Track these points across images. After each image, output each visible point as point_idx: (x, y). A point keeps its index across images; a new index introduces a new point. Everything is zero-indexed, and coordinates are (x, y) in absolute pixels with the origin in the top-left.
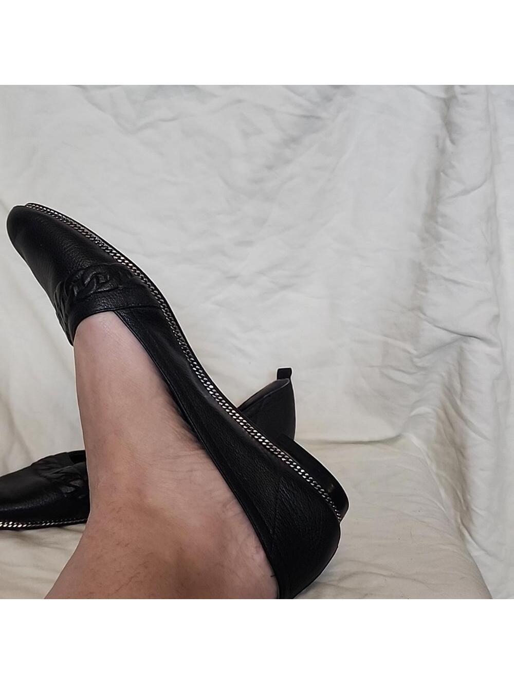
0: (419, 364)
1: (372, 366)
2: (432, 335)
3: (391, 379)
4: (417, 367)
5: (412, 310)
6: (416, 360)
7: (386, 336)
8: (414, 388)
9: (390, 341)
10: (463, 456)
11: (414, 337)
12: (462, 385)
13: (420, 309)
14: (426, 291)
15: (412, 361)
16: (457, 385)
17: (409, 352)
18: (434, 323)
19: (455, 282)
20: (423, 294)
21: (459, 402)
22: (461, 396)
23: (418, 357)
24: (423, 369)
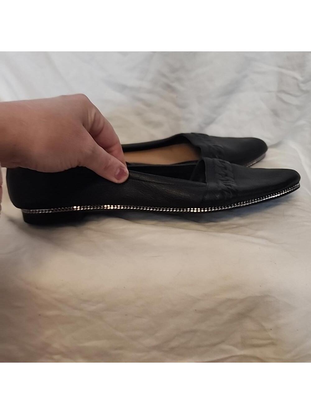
1: (269, 92)
3: (282, 100)
4: (302, 91)
6: (301, 85)
7: (279, 67)
8: (298, 107)
9: (284, 71)
11: (302, 67)
15: (298, 86)
17: (296, 79)
23: (303, 82)
24: (307, 92)
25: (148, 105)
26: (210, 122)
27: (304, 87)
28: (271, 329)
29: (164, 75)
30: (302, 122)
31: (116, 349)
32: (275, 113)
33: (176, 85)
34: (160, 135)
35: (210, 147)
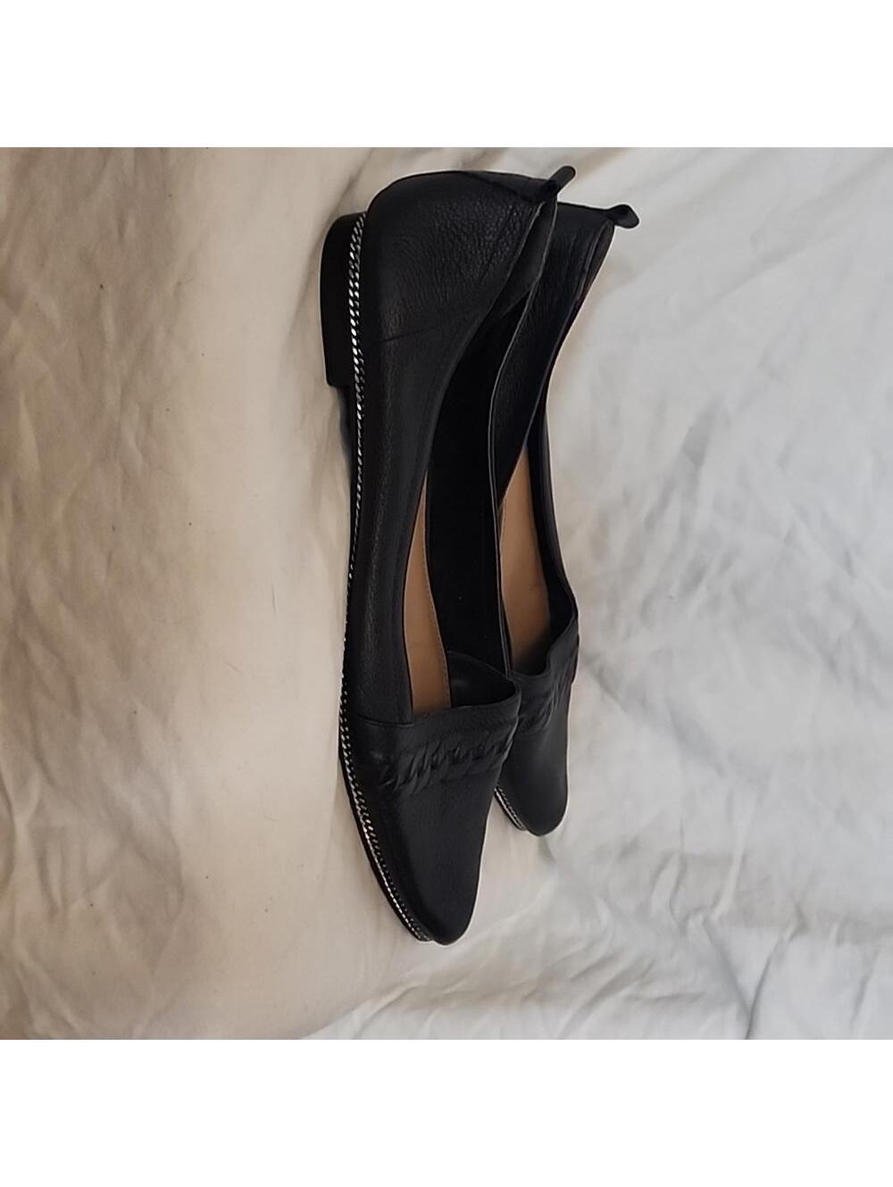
0: (691, 924)
1: (682, 832)
2: (752, 952)
3: (661, 869)
4: (686, 918)
5: (800, 913)
6: (700, 917)
7: (744, 858)
8: (643, 909)
9: (734, 870)
10: (527, 998)
11: (746, 916)
12: (658, 1000)
13: (802, 928)
14: (840, 941)
15: (697, 910)
16: (655, 991)
17: (715, 904)
18: (776, 958)
19: (859, 999)
20: (833, 935)
21: (625, 992)
22: (637, 999)
23: (706, 922)
24: (683, 930)
25: (651, 523)
26: (605, 682)
27: (694, 924)
28: (92, 905)
29: (726, 564)
30: (605, 915)
31: (15, 498)
32: (628, 850)
33: (701, 594)
34: (572, 553)
35: (547, 695)
